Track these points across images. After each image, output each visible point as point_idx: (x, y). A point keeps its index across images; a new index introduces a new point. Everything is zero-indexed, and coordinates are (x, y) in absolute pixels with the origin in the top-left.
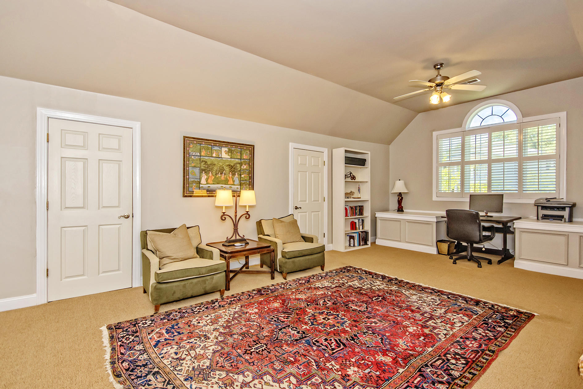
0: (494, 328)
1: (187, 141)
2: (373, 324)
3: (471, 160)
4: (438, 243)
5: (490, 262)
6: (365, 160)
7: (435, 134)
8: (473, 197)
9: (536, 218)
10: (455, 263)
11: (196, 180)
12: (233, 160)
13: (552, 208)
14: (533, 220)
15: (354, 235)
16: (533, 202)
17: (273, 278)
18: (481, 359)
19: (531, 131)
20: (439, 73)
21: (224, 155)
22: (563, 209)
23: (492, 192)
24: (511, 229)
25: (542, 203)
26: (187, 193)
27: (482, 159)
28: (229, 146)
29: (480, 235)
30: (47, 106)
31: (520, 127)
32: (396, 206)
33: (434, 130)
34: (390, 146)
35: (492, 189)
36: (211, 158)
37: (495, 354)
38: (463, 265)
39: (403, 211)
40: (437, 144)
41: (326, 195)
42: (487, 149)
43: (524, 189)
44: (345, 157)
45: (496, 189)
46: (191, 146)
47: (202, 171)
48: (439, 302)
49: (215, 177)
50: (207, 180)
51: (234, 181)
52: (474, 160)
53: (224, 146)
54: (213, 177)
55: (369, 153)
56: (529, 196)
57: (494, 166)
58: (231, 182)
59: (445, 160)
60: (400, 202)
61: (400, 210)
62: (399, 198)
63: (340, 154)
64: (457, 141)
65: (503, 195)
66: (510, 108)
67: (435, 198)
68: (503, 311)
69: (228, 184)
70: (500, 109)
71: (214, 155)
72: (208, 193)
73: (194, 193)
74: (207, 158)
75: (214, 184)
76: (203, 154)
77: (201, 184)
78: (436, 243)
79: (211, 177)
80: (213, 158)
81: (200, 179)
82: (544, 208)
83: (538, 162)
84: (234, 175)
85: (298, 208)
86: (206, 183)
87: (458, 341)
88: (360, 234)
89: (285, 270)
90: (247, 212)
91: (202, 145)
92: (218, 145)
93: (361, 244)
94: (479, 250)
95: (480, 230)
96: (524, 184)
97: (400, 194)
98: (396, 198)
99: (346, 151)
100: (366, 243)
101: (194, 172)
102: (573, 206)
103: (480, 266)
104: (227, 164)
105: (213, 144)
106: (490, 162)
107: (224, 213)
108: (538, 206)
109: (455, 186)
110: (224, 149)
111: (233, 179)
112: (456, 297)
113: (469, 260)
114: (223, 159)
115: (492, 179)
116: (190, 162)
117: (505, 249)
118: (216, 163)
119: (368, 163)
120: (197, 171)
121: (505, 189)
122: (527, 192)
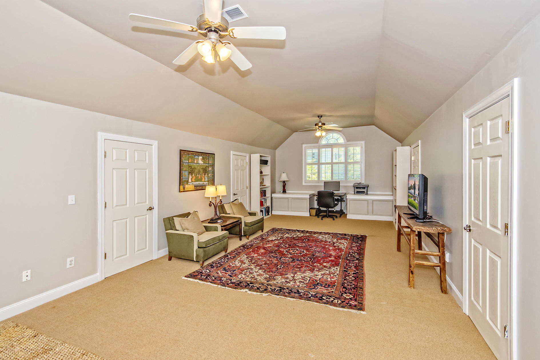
0: (357, 242)
1: (182, 152)
2: (315, 250)
3: (322, 162)
4: (310, 210)
5: (336, 217)
6: (267, 161)
7: (304, 146)
8: (326, 183)
9: (354, 193)
10: (322, 219)
11: (186, 180)
12: (205, 164)
13: (360, 188)
14: (352, 194)
15: (263, 209)
16: (352, 185)
17: (241, 240)
18: (361, 252)
19: (351, 149)
20: (320, 120)
21: (201, 162)
22: (364, 188)
23: (334, 180)
24: (344, 199)
25: (356, 186)
26: (182, 189)
27: (328, 162)
28: (203, 155)
29: (334, 203)
30: (105, 130)
31: (346, 146)
32: (281, 190)
33: (303, 143)
34: (276, 150)
35: (333, 178)
36: (193, 164)
37: (364, 249)
38: (326, 220)
39: (286, 192)
40: (305, 152)
41: (248, 185)
42: (331, 157)
43: (348, 178)
44: (260, 160)
45: (336, 179)
46: (184, 156)
47: (189, 173)
48: (331, 237)
49: (196, 177)
50: (192, 179)
51: (205, 179)
52: (325, 162)
53: (200, 155)
54: (195, 177)
55: (270, 156)
56: (350, 182)
57: (334, 166)
58: (203, 180)
59: (309, 161)
60: (284, 187)
61: (284, 191)
62: (283, 184)
63: (256, 158)
64: (316, 151)
65: (339, 182)
66: (341, 135)
67: (304, 184)
68: (356, 236)
69: (202, 181)
70: (336, 135)
71: (195, 162)
72: (195, 188)
73: (185, 189)
74: (191, 164)
75: (195, 182)
76: (190, 161)
77: (189, 182)
78: (309, 210)
79: (194, 177)
80: (195, 164)
81: (188, 179)
82: (357, 188)
83: (354, 165)
84: (205, 175)
85: (236, 194)
86: (191, 181)
87: (350, 249)
88: (265, 208)
89: (248, 233)
90: (221, 200)
91: (189, 155)
92: (197, 155)
93: (266, 215)
94: (333, 212)
95: (334, 201)
96: (347, 176)
97: (284, 182)
98: (282, 184)
99: (261, 156)
100: (268, 214)
101: (185, 174)
102: (368, 186)
103: (334, 219)
104: (202, 167)
105: (194, 154)
106: (332, 163)
107: (211, 201)
108: (354, 187)
109: (315, 177)
110: (200, 158)
111: (204, 177)
112: (336, 234)
113: (327, 217)
114: (200, 164)
115: (333, 173)
116: (183, 167)
117: (341, 210)
118: (196, 167)
119: (269, 163)
120: (187, 173)
121: (339, 178)
122: (349, 180)
